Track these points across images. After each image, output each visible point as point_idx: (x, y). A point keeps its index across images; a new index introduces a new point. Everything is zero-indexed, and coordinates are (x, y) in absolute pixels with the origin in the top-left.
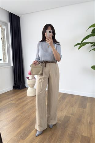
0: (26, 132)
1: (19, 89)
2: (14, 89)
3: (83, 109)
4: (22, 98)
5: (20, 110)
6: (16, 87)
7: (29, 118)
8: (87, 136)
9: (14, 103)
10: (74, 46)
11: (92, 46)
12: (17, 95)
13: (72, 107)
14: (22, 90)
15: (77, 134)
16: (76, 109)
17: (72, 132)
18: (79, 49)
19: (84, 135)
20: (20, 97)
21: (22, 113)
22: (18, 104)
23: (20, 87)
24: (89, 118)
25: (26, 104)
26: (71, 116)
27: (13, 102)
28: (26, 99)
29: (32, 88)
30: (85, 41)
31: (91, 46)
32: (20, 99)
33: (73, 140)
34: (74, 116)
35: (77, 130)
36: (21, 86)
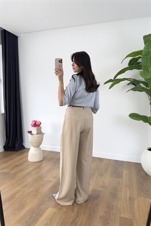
0: (35, 215)
1: (14, 150)
2: (5, 150)
3: (118, 179)
4: (20, 165)
5: (19, 182)
6: (9, 148)
7: (36, 195)
8: (127, 217)
9: (7, 173)
10: (104, 84)
11: (130, 85)
12: (12, 159)
13: (101, 176)
14: (19, 152)
15: (113, 215)
16: (107, 179)
17: (106, 212)
18: (110, 88)
19: (122, 216)
20: (17, 164)
21: (24, 187)
22: (15, 174)
23: (15, 148)
24: (128, 192)
25: (29, 174)
26: (101, 189)
27: (5, 171)
28: (27, 166)
29: (36, 148)
30: (119, 77)
31: (128, 84)
32: (17, 166)
33: (108, 224)
34: (105, 190)
35: (112, 209)
36: (17, 146)
